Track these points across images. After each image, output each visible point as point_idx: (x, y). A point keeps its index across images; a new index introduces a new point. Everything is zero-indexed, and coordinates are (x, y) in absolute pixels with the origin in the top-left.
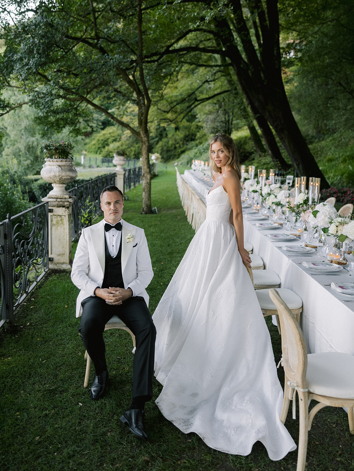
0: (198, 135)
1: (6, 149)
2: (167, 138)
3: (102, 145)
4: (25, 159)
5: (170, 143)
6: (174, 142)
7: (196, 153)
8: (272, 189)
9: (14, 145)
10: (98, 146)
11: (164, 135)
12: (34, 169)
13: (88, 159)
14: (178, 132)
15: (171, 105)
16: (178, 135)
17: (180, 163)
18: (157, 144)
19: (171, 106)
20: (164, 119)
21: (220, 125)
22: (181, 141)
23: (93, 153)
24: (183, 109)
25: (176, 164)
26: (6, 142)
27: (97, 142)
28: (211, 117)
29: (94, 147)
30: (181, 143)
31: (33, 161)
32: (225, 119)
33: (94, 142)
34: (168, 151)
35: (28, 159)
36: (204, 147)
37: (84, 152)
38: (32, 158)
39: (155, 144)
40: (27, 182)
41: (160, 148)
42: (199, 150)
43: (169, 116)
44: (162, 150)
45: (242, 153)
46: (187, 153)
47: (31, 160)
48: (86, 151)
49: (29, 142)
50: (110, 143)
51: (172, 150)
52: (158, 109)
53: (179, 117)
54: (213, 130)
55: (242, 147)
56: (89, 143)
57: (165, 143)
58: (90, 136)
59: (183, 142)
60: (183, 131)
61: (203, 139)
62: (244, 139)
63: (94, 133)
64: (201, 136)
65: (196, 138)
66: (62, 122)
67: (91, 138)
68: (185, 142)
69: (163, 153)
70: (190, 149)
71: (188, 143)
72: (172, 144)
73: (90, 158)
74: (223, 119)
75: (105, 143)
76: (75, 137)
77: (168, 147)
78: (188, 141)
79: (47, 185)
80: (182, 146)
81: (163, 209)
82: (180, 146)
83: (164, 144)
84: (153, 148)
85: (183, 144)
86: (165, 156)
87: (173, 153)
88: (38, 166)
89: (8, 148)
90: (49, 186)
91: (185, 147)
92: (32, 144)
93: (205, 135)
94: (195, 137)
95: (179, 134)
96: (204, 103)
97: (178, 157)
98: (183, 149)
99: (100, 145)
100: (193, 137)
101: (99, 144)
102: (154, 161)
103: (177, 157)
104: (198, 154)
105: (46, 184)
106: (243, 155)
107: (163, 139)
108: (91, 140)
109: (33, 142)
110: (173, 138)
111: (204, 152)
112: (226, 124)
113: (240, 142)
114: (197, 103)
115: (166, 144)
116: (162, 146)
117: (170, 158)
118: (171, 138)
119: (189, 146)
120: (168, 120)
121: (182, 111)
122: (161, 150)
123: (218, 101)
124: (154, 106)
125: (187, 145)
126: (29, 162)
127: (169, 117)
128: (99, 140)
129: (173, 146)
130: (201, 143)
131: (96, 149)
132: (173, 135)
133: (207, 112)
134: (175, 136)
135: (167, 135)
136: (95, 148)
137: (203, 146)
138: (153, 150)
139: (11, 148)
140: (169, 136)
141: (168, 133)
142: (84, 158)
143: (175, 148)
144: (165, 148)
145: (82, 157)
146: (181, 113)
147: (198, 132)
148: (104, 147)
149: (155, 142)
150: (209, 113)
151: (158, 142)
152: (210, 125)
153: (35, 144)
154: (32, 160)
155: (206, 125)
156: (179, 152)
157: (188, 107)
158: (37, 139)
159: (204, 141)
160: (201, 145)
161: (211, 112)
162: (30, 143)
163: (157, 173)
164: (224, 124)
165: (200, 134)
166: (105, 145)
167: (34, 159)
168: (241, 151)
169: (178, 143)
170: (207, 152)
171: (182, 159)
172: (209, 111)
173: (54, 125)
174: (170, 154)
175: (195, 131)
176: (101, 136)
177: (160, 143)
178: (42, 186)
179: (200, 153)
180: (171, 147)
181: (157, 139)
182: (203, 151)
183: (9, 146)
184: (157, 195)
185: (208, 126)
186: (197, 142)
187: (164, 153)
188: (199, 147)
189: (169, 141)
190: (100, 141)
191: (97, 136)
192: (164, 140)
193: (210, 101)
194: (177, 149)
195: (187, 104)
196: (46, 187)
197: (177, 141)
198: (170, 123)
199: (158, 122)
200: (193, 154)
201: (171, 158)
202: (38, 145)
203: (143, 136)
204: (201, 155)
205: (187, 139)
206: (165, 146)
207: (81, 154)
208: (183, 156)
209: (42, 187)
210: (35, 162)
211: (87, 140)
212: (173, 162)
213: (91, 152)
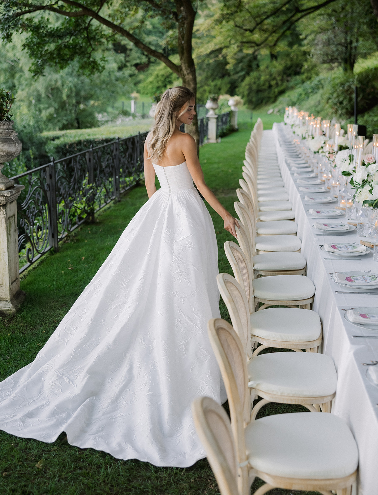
0: (306, 66)
1: (20, 92)
2: (259, 71)
3: (163, 83)
4: (47, 106)
5: (263, 78)
6: (268, 77)
7: (301, 95)
8: (372, 173)
9: (31, 85)
10: (156, 85)
11: (254, 66)
12: (59, 121)
13: (141, 104)
14: (274, 62)
15: (257, 19)
16: (275, 67)
17: (276, 109)
18: (242, 81)
19: (256, 21)
20: (248, 42)
21: (337, 50)
22: (279, 75)
23: (149, 95)
24: (276, 26)
25: (271, 111)
26: (19, 82)
27: (156, 78)
28: (323, 37)
29: (150, 86)
30: (279, 78)
31: (58, 109)
32: (346, 39)
33: (151, 79)
34: (258, 91)
35: (50, 106)
36: (313, 84)
37: (134, 95)
38: (56, 106)
39: (240, 80)
40: (41, 141)
41: (247, 87)
42: (304, 90)
43: (257, 36)
44: (250, 90)
45: (369, 94)
46: (287, 94)
47: (55, 108)
48: (138, 92)
49: (51, 80)
50: (175, 80)
51: (265, 90)
52: (236, 26)
53: (270, 38)
54: (326, 58)
55: (370, 84)
56: (144, 80)
57: (255, 78)
58: (145, 69)
59: (283, 77)
60: (282, 59)
61: (312, 72)
62: (373, 71)
63: (151, 64)
64: (310, 67)
65: (303, 70)
66: (66, 51)
67: (147, 73)
68: (285, 77)
69: (251, 95)
70: (292, 88)
71: (289, 78)
72: (266, 81)
73: (143, 104)
74: (343, 41)
75: (167, 80)
76: (89, 75)
77: (259, 85)
78: (289, 75)
79: (67, 147)
80: (280, 83)
81: (221, 191)
82: (277, 84)
83: (253, 80)
84: (236, 87)
85: (282, 80)
86: (254, 99)
87: (266, 94)
88: (65, 116)
89: (23, 90)
90: (69, 147)
91: (285, 84)
92: (56, 84)
93: (315, 66)
94: (301, 68)
95: (277, 65)
96: (312, 15)
97: (274, 101)
98: (281, 88)
99: (160, 84)
100: (298, 69)
101: (158, 82)
102: (233, 108)
103: (272, 100)
104: (303, 96)
105: (65, 145)
106: (370, 97)
107: (251, 74)
108: (147, 77)
109: (56, 81)
110: (267, 71)
111: (312, 92)
112: (346, 47)
113: (367, 76)
114: (299, 15)
115: (256, 80)
116: (250, 85)
117: (262, 102)
118: (265, 71)
119: (291, 84)
120: (253, 45)
121: (275, 29)
122: (248, 90)
123: (334, 11)
124: (227, 22)
125: (288, 81)
126: (51, 110)
127: (255, 39)
128: (157, 76)
129: (267, 84)
130: (309, 78)
131: (154, 90)
132: (267, 67)
133: (316, 29)
134: (270, 69)
135: (258, 66)
136: (153, 88)
137: (311, 83)
138: (237, 90)
139: (27, 90)
140: (262, 68)
141: (260, 64)
142: (135, 103)
143: (270, 86)
144: (254, 87)
145: (132, 103)
146: (275, 32)
147: (306, 60)
148: (165, 86)
149: (240, 77)
150: (320, 30)
151: (244, 78)
152: (320, 50)
153: (59, 84)
154: (57, 107)
155: (315, 49)
156: (276, 93)
157: (284, 22)
158: (62, 77)
159: (314, 76)
160: (309, 82)
161: (322, 29)
162: (53, 83)
163: (236, 127)
164: (344, 48)
165: (309, 63)
166: (167, 83)
167: (59, 107)
168: (368, 91)
169: (274, 79)
170: (316, 93)
171: (280, 103)
172: (319, 27)
173: (55, 56)
174: (261, 95)
175: (300, 60)
176: (161, 70)
177: (247, 80)
178: (60, 148)
179: (306, 94)
180: (264, 85)
181: (242, 73)
182: (310, 91)
183: (23, 87)
184: (220, 165)
185: (319, 52)
186: (304, 76)
187: (253, 94)
188: (305, 84)
189: (260, 76)
190: (160, 78)
191: (155, 70)
192: (254, 74)
193: (322, 11)
194: (273, 88)
195: (283, 18)
196: (66, 150)
197: (273, 76)
198: (256, 48)
199: (238, 46)
200: (296, 95)
201: (264, 101)
202: (63, 85)
203: (185, 72)
204: (308, 97)
205: (288, 72)
206: (255, 83)
207: (130, 98)
208: (281, 99)
209: (60, 150)
210: (60, 110)
211: (141, 76)
212: (266, 108)
213: (147, 94)
